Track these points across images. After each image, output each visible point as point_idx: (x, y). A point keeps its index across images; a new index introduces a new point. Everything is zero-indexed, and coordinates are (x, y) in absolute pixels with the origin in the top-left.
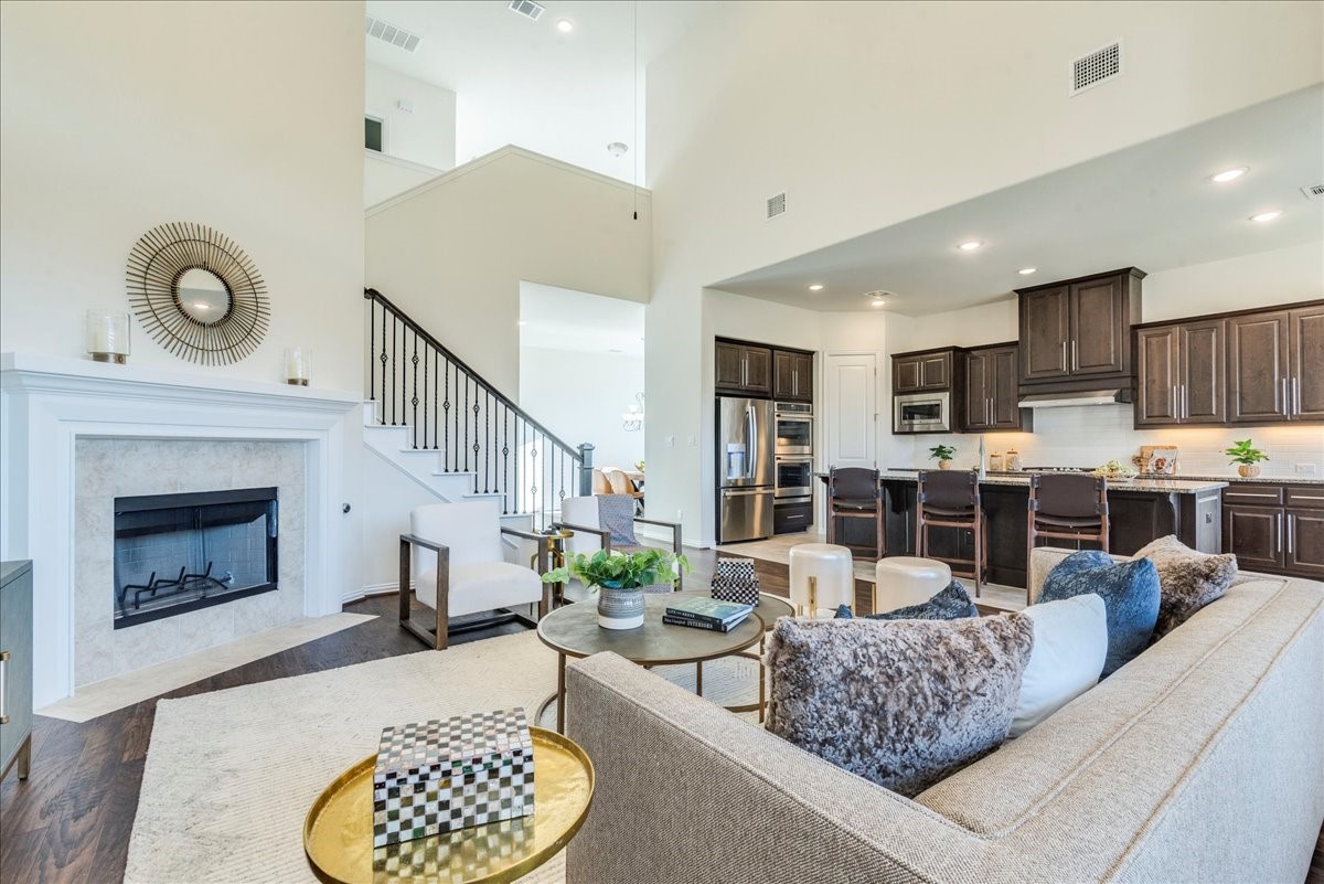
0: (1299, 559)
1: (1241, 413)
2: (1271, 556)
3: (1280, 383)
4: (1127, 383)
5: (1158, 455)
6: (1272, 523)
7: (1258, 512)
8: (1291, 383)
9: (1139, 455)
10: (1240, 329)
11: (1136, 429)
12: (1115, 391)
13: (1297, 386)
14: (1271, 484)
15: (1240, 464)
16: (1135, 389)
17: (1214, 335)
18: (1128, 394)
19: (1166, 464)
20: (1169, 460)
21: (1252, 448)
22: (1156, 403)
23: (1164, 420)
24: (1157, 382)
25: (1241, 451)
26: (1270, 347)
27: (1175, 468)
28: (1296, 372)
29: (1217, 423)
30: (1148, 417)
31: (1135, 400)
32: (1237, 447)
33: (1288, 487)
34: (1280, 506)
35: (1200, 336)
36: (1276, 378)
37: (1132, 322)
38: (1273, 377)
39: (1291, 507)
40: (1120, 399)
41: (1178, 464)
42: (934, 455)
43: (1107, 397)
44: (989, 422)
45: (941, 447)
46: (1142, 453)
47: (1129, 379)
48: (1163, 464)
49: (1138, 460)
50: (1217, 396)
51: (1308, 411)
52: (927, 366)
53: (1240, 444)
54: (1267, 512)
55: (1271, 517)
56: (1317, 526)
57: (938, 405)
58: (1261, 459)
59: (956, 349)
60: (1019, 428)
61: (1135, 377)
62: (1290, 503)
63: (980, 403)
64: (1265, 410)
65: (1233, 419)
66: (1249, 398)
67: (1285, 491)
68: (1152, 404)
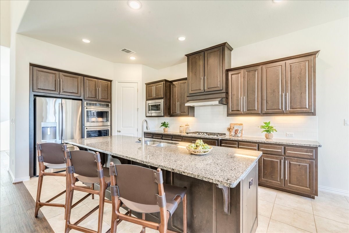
0: (290, 183)
1: (267, 110)
2: (279, 180)
3: (282, 96)
4: (224, 95)
5: (236, 128)
6: (279, 163)
7: (273, 158)
8: (286, 95)
9: (229, 127)
10: (266, 70)
11: (228, 116)
12: (219, 99)
13: (288, 97)
14: (279, 145)
15: (266, 133)
16: (227, 98)
17: (256, 73)
18: (225, 101)
19: (238, 132)
20: (239, 130)
21: (270, 125)
22: (235, 105)
23: (237, 112)
24: (235, 95)
25: (266, 127)
26: (278, 78)
27: (242, 134)
28: (288, 90)
29: (257, 114)
30: (232, 111)
31: (227, 104)
32: (265, 125)
33: (286, 147)
34: (282, 155)
35: (251, 73)
36: (280, 93)
37: (227, 68)
38: (279, 92)
39: (286, 157)
40: (221, 102)
41: (243, 131)
42: (162, 126)
43: (216, 102)
44: (178, 113)
45: (165, 122)
46: (231, 127)
47: (225, 94)
48: (237, 132)
49: (229, 129)
50: (257, 101)
51: (293, 109)
52: (156, 88)
53: (266, 123)
54: (277, 158)
55: (279, 161)
56: (298, 167)
57: (160, 105)
58: (274, 131)
59: (166, 81)
60: (188, 115)
61: (227, 93)
62: (287, 154)
63: (175, 104)
64: (276, 108)
65: (263, 112)
66: (269, 102)
67: (285, 148)
68: (233, 105)
